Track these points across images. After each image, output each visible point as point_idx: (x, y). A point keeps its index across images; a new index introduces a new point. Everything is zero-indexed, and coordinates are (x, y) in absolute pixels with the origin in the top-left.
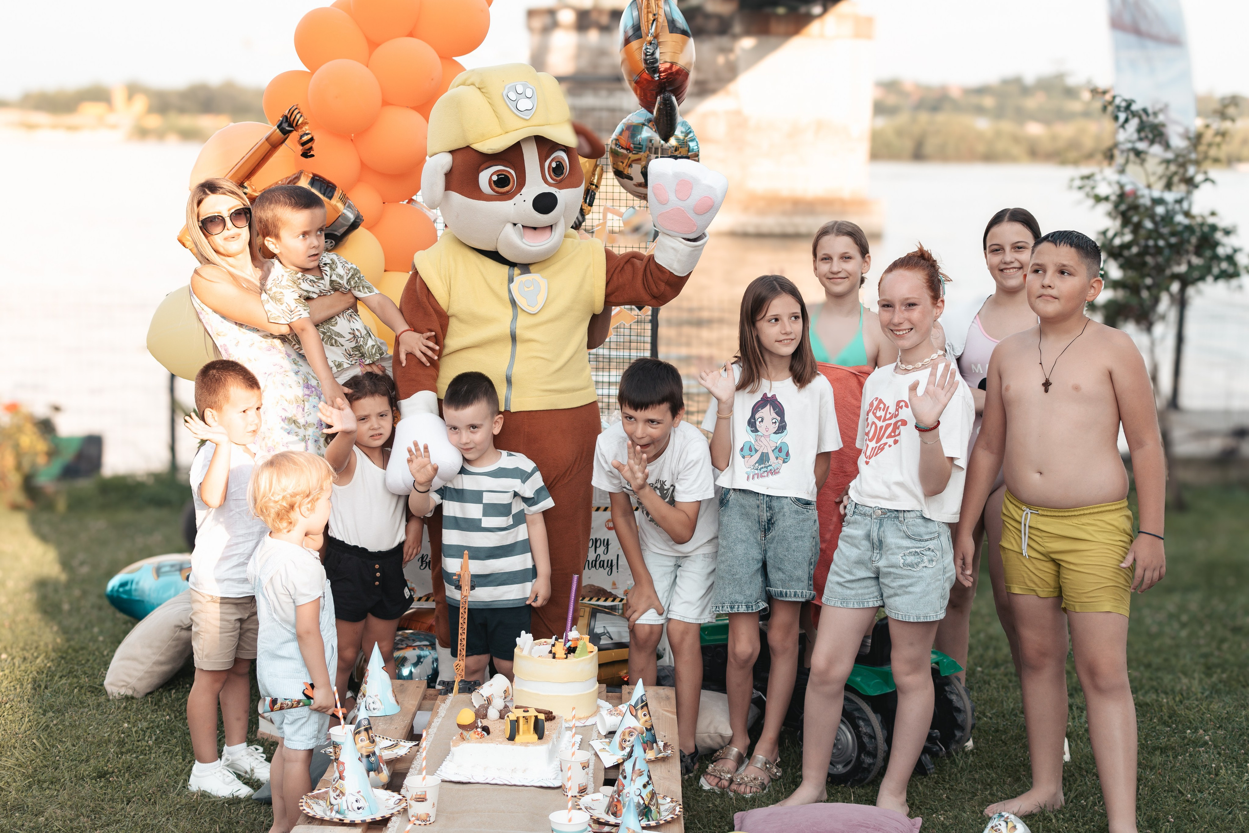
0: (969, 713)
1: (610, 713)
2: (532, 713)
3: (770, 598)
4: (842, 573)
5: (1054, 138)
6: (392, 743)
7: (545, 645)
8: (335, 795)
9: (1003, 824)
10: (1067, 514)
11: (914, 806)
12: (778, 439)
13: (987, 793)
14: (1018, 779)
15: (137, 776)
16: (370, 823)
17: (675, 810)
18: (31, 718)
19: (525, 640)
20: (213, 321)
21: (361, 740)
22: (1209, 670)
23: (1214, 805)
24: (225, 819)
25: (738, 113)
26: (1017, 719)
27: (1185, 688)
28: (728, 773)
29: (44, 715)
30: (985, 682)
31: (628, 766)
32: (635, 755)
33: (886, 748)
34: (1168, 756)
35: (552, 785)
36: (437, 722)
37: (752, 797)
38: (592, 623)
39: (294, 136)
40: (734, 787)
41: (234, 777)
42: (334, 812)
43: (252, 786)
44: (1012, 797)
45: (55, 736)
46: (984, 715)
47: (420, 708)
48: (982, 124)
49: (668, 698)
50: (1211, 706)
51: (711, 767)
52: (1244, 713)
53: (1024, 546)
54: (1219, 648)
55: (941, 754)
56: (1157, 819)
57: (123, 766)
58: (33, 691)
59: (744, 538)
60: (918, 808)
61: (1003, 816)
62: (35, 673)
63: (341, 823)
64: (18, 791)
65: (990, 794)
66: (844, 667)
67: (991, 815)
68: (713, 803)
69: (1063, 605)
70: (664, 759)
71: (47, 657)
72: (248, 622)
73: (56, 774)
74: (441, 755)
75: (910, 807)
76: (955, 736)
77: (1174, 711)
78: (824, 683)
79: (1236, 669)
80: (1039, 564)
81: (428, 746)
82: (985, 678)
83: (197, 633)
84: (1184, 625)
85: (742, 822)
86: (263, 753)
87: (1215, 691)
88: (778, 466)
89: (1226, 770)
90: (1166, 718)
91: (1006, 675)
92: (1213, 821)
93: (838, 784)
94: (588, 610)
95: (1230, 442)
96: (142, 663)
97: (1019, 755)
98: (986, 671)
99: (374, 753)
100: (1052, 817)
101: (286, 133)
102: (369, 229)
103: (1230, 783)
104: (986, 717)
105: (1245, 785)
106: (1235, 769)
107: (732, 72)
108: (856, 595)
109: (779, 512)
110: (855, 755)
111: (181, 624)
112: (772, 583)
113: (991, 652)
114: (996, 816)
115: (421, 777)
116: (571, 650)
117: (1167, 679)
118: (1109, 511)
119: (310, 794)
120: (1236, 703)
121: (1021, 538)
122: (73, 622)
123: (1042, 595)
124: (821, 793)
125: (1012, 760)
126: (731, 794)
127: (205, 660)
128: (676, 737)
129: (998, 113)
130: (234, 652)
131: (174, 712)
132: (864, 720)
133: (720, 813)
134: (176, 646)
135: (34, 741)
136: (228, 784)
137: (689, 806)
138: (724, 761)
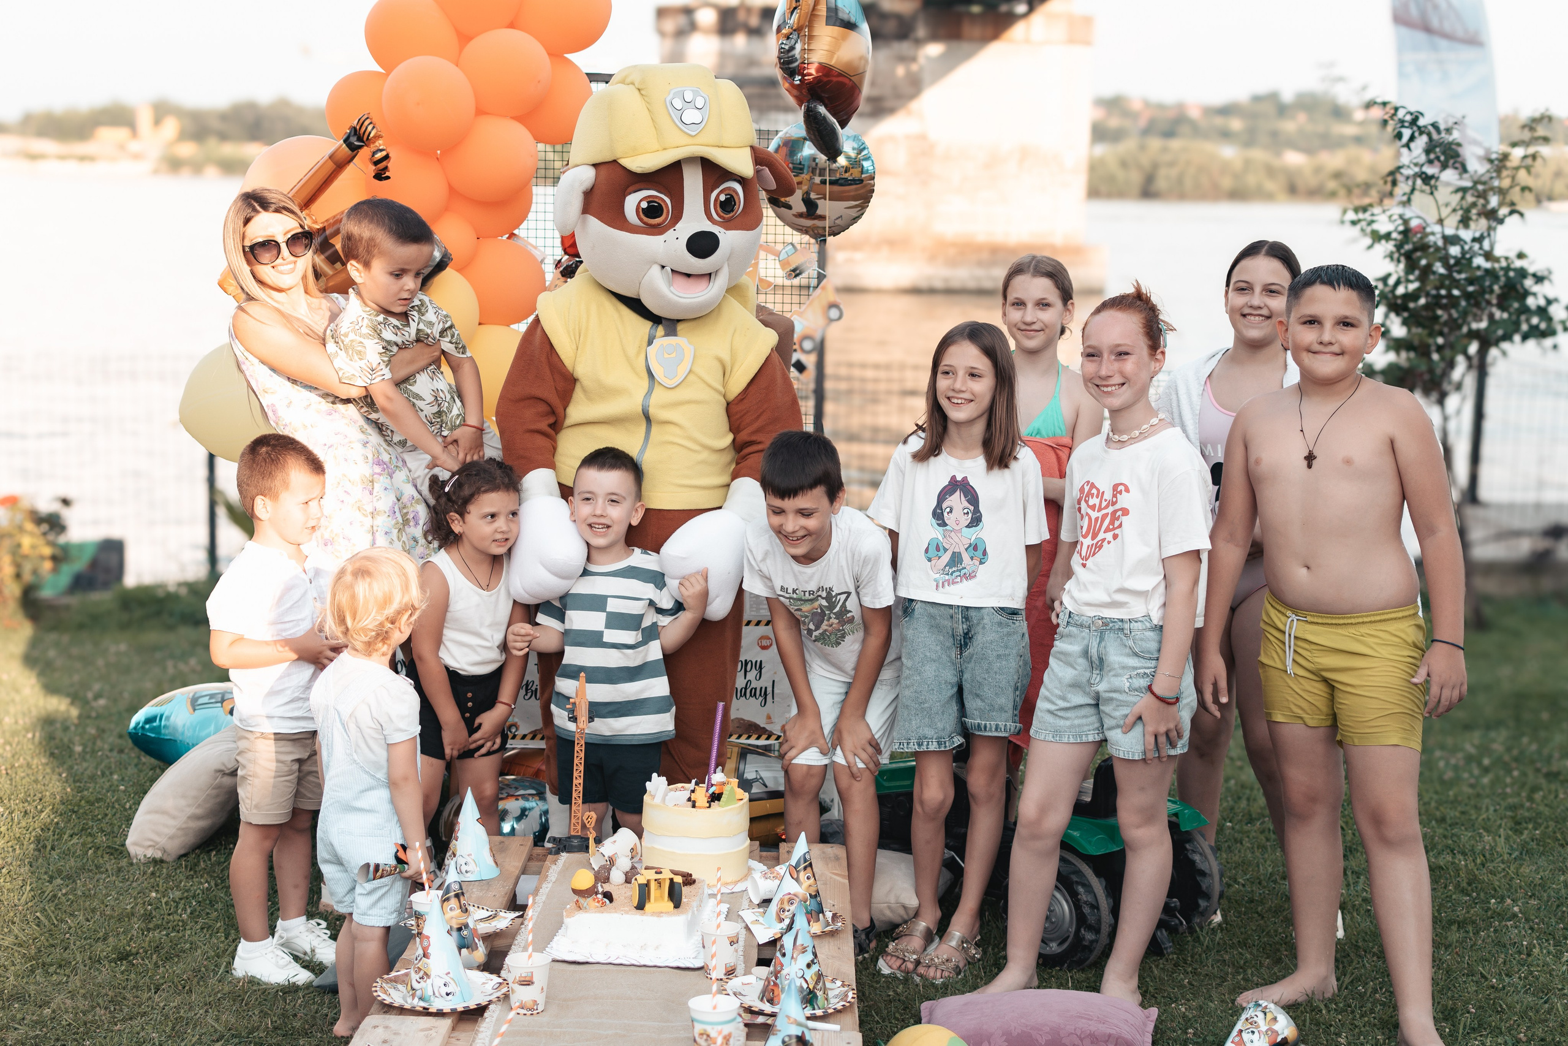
0: (1217, 878)
1: (765, 876)
2: (667, 875)
3: (966, 732)
4: (1054, 699)
5: (1318, 170)
6: (490, 913)
7: (682, 791)
8: (417, 977)
9: (1261, 1015)
10: (1341, 621)
11: (1148, 994)
12: (972, 534)
13: (1240, 977)
14: (1279, 961)
15: (168, 959)
16: (462, 1013)
17: (847, 996)
18: (34, 885)
19: (657, 784)
20: (259, 375)
21: (451, 909)
22: (1517, 826)
23: (1526, 992)
24: (279, 1011)
25: (922, 137)
26: (1277, 887)
27: (1487, 847)
28: (914, 953)
29: (50, 882)
30: (1236, 841)
31: (788, 941)
32: (796, 926)
33: (1113, 921)
34: (1467, 932)
35: (692, 966)
36: (546, 888)
37: (943, 984)
38: (742, 766)
39: (365, 153)
40: (921, 970)
41: (289, 959)
42: (416, 999)
43: (312, 971)
44: (1272, 983)
45: (64, 908)
46: (1236, 881)
47: (524, 871)
48: (1229, 152)
49: (837, 858)
50: (1522, 870)
51: (891, 946)
52: (1562, 878)
53: (1289, 662)
54: (1530, 799)
55: (1181, 930)
56: (1454, 1010)
57: (150, 946)
58: (36, 853)
59: (934, 657)
60: (1153, 996)
61: (1260, 1005)
62: (38, 830)
63: (426, 1013)
64: (17, 976)
65: (1243, 979)
66: (1059, 817)
67: (1244, 1005)
68: (894, 991)
69: (1339, 738)
70: (833, 934)
71: (54, 811)
72: (309, 762)
73: (65, 955)
74: (552, 928)
75: (1143, 995)
76: (1198, 906)
77: (1475, 875)
78: (1035, 837)
79: (1552, 824)
80: (1307, 685)
81: (535, 918)
82: (1236, 835)
83: (244, 778)
84: (1486, 770)
85: (931, 1014)
86: (327, 928)
87: (1526, 851)
88: (973, 568)
89: (1541, 949)
90: (1464, 884)
91: (1262, 832)
92: (1525, 1012)
93: (1053, 967)
94: (736, 750)
95: (1543, 544)
96: (174, 818)
97: (1280, 930)
98: (1237, 827)
99: (466, 926)
100: (1322, 1007)
101: (354, 149)
102: (460, 270)
103: (1545, 964)
104: (1238, 883)
105: (1565, 968)
106: (1551, 948)
107: (915, 86)
108: (1072, 726)
109: (978, 624)
110: (1073, 930)
111: (223, 768)
112: (968, 713)
113: (1243, 804)
114: (1251, 1005)
115: (526, 954)
116: (715, 797)
117: (1465, 836)
118: (1395, 619)
119: (386, 977)
120: (1551, 867)
121: (1285, 652)
122: (86, 767)
123: (1311, 723)
124: (1031, 979)
125: (1271, 937)
126: (917, 979)
127: (255, 811)
128: (848, 907)
129: (1249, 139)
130: (291, 802)
131: (214, 878)
132: (1084, 885)
133: (904, 1002)
134: (217, 796)
135: (38, 914)
136: (283, 967)
137: (864, 995)
138: (908, 938)
